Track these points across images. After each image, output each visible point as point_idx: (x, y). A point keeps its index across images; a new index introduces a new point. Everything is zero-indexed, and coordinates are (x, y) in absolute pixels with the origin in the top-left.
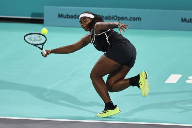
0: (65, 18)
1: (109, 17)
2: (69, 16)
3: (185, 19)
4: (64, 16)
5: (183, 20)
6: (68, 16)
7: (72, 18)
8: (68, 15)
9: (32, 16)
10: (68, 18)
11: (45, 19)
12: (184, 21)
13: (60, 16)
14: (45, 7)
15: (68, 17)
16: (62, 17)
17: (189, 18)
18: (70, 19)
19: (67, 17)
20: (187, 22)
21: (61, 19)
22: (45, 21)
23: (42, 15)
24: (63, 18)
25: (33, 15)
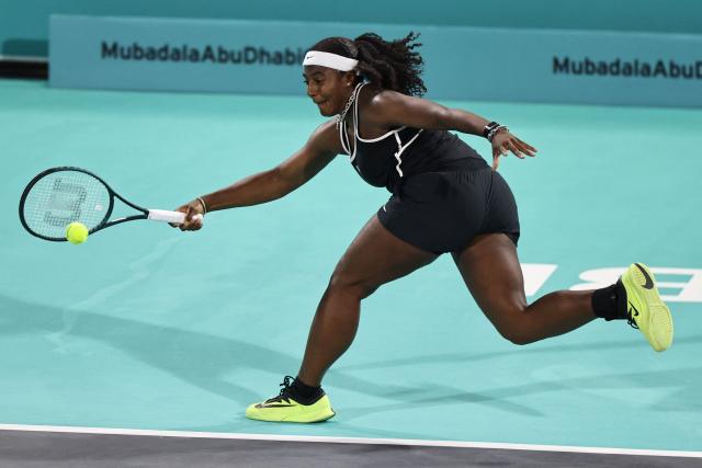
0: (128, 57)
1: (288, 53)
2: (141, 50)
3: (566, 61)
4: (122, 50)
5: (561, 66)
6: (136, 53)
7: (153, 58)
8: (136, 48)
9: (5, 52)
10: (137, 58)
11: (55, 61)
12: (564, 70)
13: (109, 51)
14: (54, 17)
15: (139, 54)
16: (116, 56)
17: (582, 59)
18: (144, 63)
19: (132, 53)
20: (575, 72)
21: (110, 61)
22: (53, 72)
23: (42, 47)
24: (119, 60)
25: (10, 46)
